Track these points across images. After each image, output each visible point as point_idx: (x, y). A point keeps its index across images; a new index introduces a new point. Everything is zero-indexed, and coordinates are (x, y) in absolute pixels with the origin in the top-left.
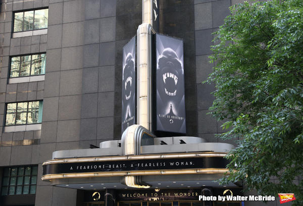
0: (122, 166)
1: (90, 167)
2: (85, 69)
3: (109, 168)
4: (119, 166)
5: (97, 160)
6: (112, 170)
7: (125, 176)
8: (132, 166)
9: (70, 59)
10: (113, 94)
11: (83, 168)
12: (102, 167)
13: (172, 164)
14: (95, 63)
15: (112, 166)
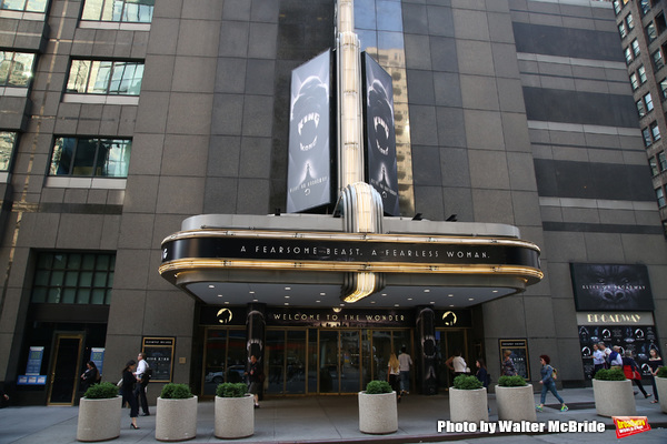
0: (354, 252)
1: (285, 250)
2: (218, 95)
3: (326, 255)
4: (348, 252)
5: (299, 236)
6: (332, 258)
7: (360, 271)
8: (374, 253)
9: (190, 75)
10: (269, 142)
11: (269, 250)
12: (311, 251)
13: (451, 254)
14: (239, 88)
15: (332, 251)
